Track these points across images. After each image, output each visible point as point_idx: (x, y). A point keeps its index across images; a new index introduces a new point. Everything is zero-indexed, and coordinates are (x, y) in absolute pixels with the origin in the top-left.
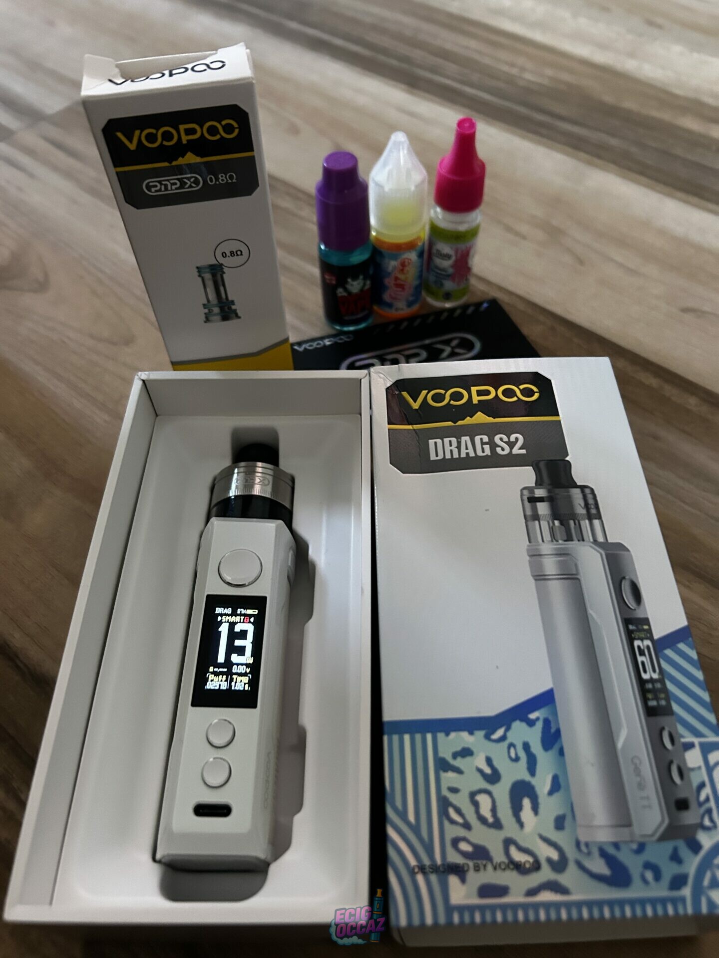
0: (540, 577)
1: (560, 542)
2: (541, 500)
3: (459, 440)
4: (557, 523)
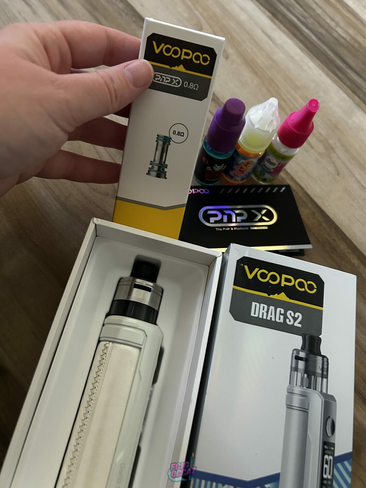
0: (289, 407)
1: (305, 388)
2: (301, 359)
3: (269, 308)
4: (306, 375)
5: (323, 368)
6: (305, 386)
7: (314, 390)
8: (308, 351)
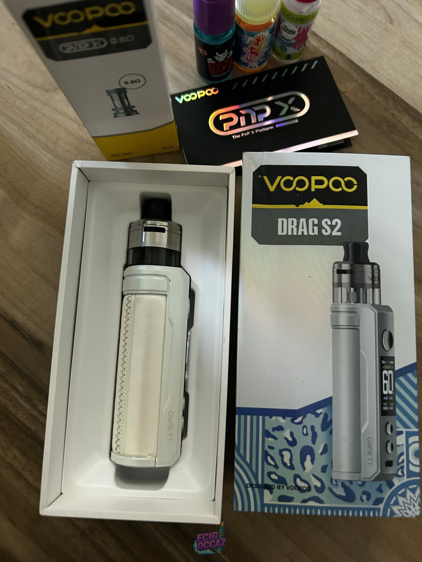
0: (336, 327)
1: (352, 303)
2: (345, 272)
3: (299, 221)
4: (352, 289)
5: (373, 277)
6: (353, 302)
7: (365, 304)
8: (352, 261)
